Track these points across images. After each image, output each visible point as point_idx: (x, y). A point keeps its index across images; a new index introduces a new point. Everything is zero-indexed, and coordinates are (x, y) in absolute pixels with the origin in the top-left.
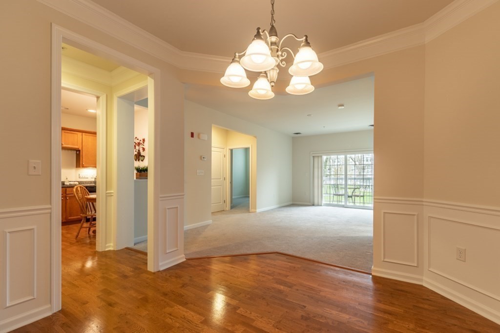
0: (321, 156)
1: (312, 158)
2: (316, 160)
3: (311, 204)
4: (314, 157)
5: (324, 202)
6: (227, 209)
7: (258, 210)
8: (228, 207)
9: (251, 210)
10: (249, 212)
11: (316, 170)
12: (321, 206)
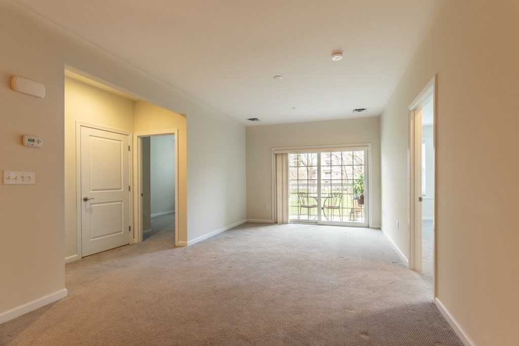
0: (286, 154)
1: (273, 157)
2: (279, 159)
3: (273, 222)
4: (276, 154)
5: (291, 217)
6: (136, 240)
7: (191, 242)
8: (137, 237)
9: (177, 243)
10: (175, 247)
11: (279, 174)
12: (287, 223)
